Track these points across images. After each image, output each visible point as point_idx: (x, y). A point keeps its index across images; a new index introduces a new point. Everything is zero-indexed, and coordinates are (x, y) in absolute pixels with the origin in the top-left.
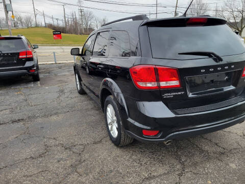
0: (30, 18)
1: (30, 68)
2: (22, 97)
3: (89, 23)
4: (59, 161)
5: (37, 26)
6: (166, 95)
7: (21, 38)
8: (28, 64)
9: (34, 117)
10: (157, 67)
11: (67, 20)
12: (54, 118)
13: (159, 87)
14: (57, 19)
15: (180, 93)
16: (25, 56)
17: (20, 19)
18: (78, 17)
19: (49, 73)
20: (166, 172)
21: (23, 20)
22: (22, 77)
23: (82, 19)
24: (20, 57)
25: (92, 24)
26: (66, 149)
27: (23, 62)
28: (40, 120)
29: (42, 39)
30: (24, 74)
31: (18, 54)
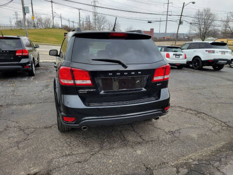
0: (49, 20)
1: (24, 65)
2: (12, 88)
3: (102, 27)
4: (9, 138)
5: (54, 27)
6: (81, 91)
7: (19, 39)
8: (23, 61)
9: (12, 105)
10: (72, 69)
11: (81, 22)
12: (27, 106)
13: (75, 84)
14: (73, 22)
15: (92, 90)
16: (21, 54)
17: (40, 20)
18: (92, 21)
19: (46, 70)
20: (84, 152)
21: (43, 21)
22: (18, 72)
23: (95, 23)
24: (17, 54)
25: (105, 27)
26: (21, 130)
27: (19, 59)
28: (14, 107)
29: (54, 39)
30: (19, 69)
31: (15, 52)
